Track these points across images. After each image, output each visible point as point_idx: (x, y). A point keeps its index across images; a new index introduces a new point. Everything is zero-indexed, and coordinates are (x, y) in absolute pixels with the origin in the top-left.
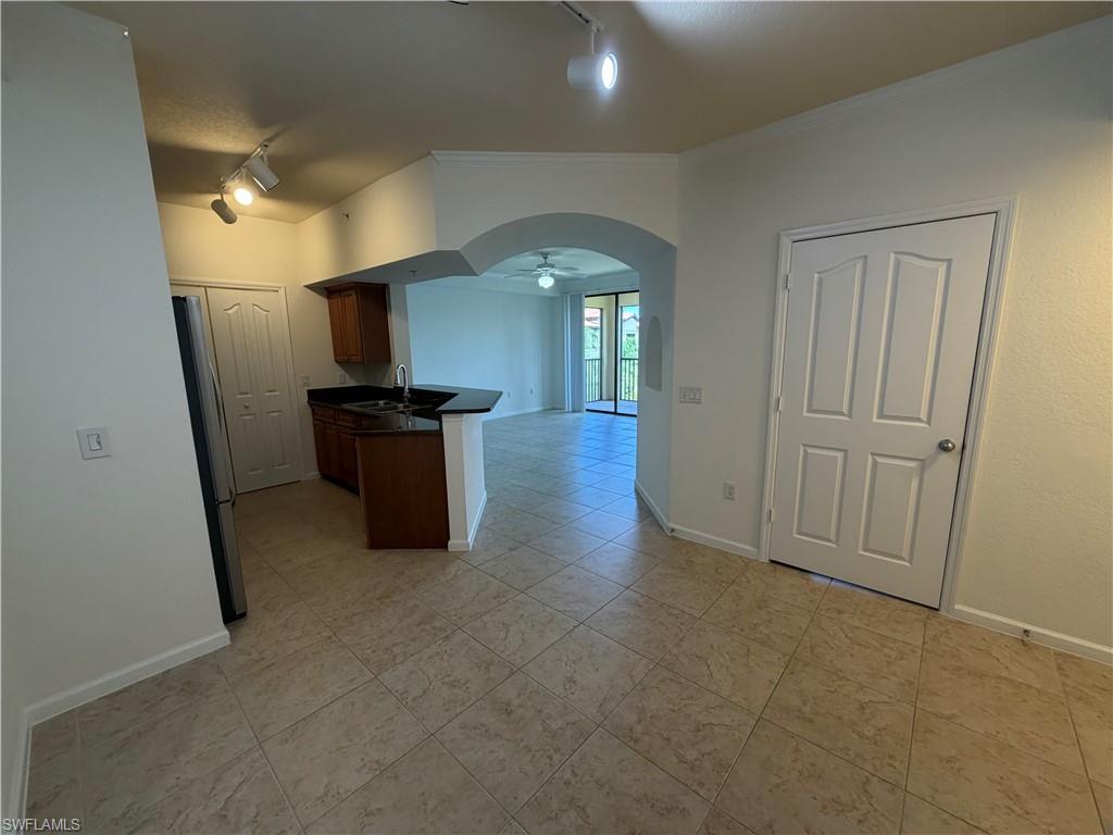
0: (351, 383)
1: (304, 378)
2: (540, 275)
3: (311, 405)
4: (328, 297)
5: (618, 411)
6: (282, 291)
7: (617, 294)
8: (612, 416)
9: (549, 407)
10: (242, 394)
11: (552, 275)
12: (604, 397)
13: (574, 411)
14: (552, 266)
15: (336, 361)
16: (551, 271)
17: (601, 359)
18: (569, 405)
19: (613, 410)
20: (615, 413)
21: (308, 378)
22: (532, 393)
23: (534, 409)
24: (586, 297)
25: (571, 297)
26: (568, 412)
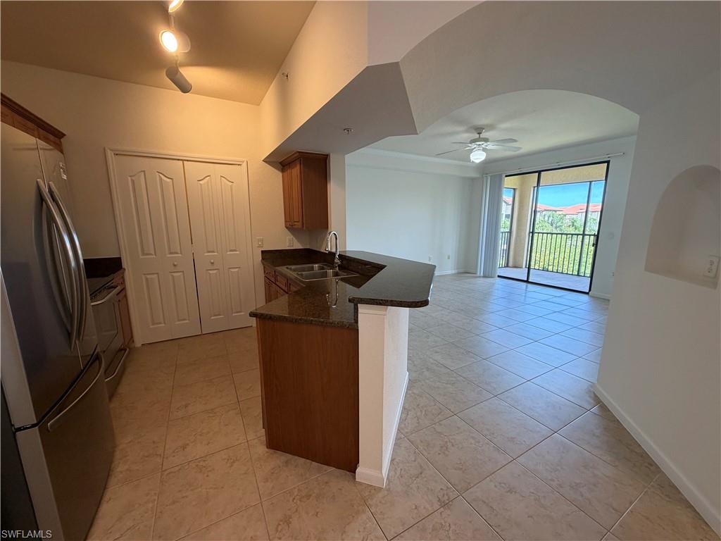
0: (297, 245)
1: (259, 240)
2: (471, 151)
3: (263, 264)
4: (283, 171)
5: (530, 280)
6: (244, 164)
7: (539, 172)
8: (525, 284)
9: (462, 270)
10: (209, 252)
11: (484, 150)
12: (510, 264)
13: (485, 277)
14: (486, 140)
15: (287, 228)
16: (484, 144)
17: (510, 232)
18: (480, 272)
19: (526, 279)
20: (527, 281)
21: (262, 241)
22: (449, 258)
23: (450, 272)
24: (506, 176)
25: (491, 177)
26: (480, 277)
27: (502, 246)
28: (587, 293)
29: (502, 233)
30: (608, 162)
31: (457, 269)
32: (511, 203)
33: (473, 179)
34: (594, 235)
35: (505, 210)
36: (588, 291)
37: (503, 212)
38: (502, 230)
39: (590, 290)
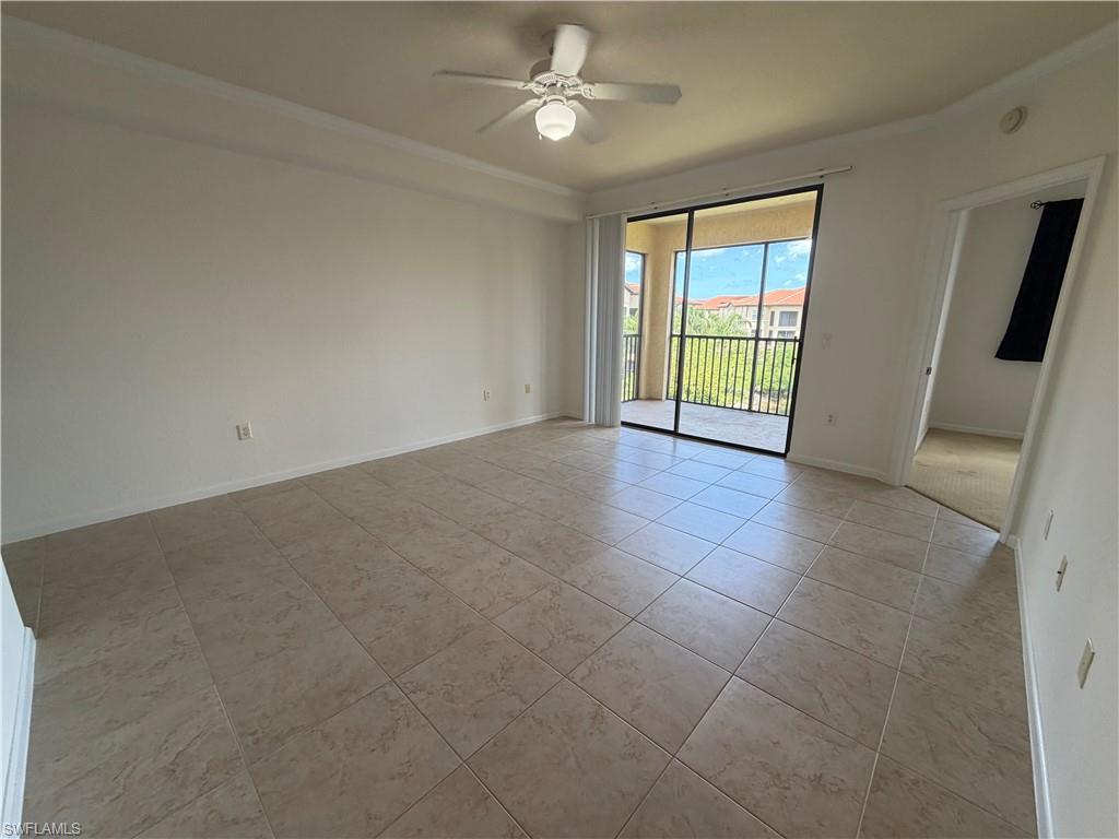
5: (680, 431)
7: (690, 213)
8: (670, 439)
9: (556, 414)
12: (642, 395)
13: (598, 426)
17: (640, 335)
18: (590, 416)
19: (672, 429)
20: (675, 433)
22: (527, 391)
23: (532, 419)
24: (630, 220)
25: (601, 220)
26: (589, 427)
27: (626, 355)
28: (782, 456)
29: (627, 337)
30: (820, 188)
31: (547, 412)
32: (638, 290)
33: (568, 226)
34: (795, 340)
35: (630, 302)
36: (783, 451)
37: (625, 305)
38: (626, 331)
39: (787, 449)
